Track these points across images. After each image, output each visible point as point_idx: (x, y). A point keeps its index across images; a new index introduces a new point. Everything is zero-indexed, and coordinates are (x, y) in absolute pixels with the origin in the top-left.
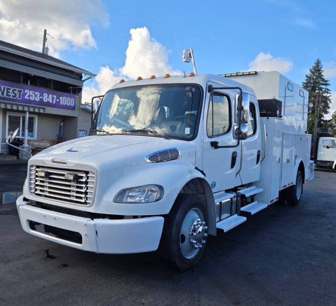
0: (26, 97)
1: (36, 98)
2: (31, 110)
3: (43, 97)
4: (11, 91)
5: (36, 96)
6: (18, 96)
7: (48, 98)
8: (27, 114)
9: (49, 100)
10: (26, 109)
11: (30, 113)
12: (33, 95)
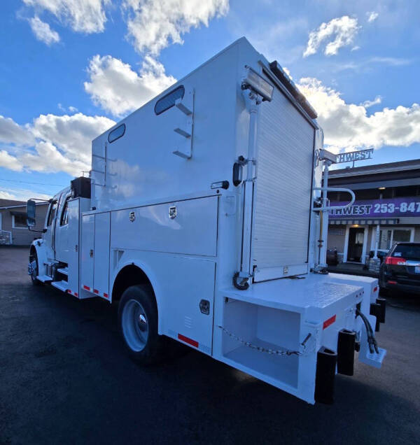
0: (376, 211)
1: (389, 210)
2: (384, 223)
3: (400, 207)
4: (358, 209)
5: (388, 208)
6: (365, 212)
7: (408, 207)
8: (378, 227)
9: (409, 209)
10: (376, 222)
11: (381, 226)
12: (386, 208)
